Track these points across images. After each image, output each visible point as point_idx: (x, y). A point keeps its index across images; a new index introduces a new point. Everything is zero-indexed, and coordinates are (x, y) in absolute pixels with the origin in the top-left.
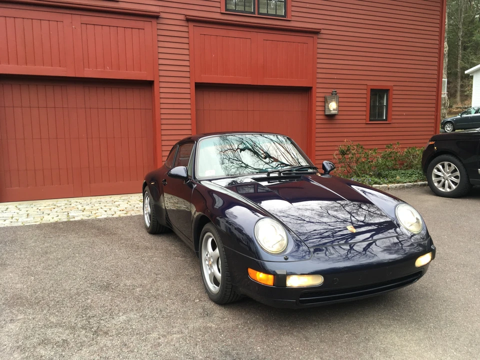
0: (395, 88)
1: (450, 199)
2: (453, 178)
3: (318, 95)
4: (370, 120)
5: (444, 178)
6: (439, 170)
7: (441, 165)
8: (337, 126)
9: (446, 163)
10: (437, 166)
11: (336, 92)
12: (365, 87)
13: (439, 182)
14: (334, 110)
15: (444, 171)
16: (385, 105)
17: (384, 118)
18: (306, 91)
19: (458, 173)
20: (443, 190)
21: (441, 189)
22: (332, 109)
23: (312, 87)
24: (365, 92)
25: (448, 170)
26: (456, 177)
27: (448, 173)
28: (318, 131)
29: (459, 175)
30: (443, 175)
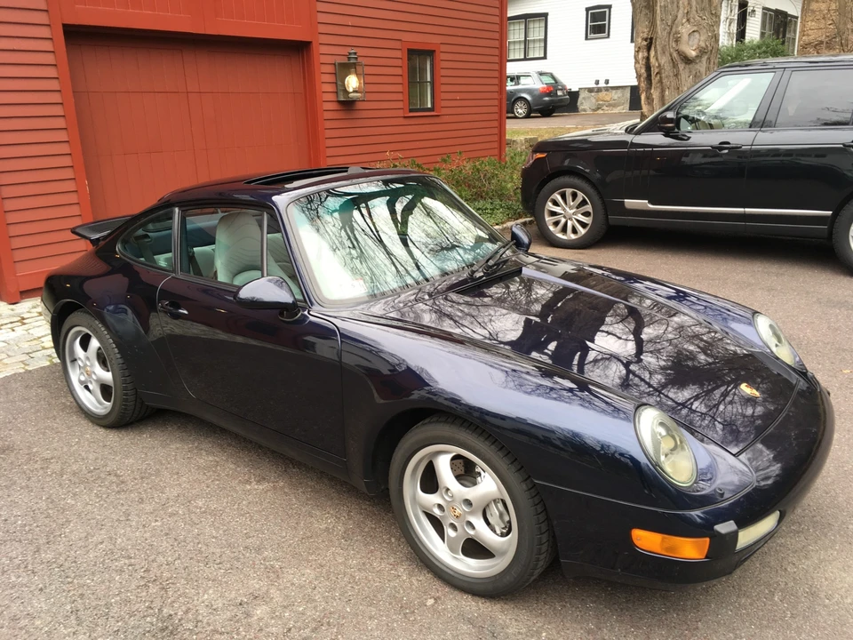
0: (443, 48)
1: (576, 251)
2: (580, 215)
3: (323, 59)
4: (411, 111)
5: (565, 217)
6: (555, 203)
7: (559, 194)
8: (360, 123)
9: (569, 191)
10: (552, 197)
11: (355, 53)
12: (398, 45)
13: (556, 224)
14: (354, 92)
15: (566, 203)
16: (429, 79)
17: (429, 106)
18: (298, 49)
19: (589, 208)
20: (564, 237)
21: (560, 236)
22: (351, 90)
23: (311, 42)
24: (398, 54)
25: (572, 204)
26: (586, 214)
27: (571, 208)
28: (329, 133)
29: (591, 211)
30: (562, 212)
